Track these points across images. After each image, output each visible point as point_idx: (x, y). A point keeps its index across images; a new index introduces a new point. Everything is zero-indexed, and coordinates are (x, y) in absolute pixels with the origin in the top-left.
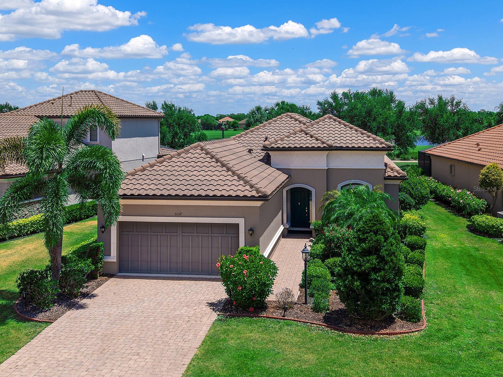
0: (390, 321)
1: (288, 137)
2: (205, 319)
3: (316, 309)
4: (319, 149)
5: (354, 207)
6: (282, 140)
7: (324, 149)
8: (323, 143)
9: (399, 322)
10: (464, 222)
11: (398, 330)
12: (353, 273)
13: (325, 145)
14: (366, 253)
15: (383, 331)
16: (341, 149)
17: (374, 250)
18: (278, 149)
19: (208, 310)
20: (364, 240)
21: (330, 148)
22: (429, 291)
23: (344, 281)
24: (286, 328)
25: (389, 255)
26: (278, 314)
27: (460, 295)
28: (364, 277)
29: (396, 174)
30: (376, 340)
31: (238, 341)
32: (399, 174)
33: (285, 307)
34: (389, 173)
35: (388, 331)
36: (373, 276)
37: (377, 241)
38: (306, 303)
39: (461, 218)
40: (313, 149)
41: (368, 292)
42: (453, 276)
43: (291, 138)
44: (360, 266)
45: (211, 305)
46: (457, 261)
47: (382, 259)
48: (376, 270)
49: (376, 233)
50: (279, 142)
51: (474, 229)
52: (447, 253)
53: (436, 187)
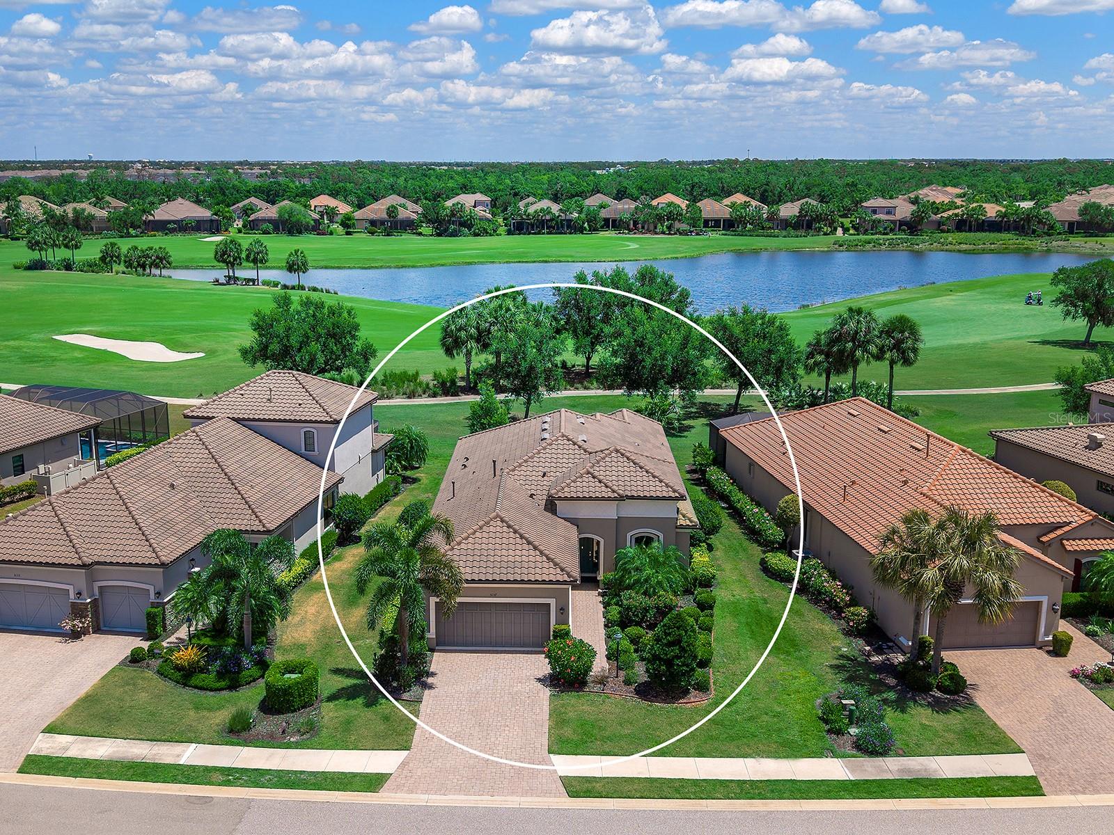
0: (686, 692)
1: (574, 481)
2: (541, 695)
3: (627, 682)
4: (609, 499)
5: (649, 571)
6: (568, 486)
7: (615, 499)
8: (614, 491)
9: (693, 692)
10: (756, 550)
11: (692, 700)
12: (660, 659)
13: (616, 495)
14: (670, 644)
15: (681, 701)
16: (632, 497)
17: (677, 642)
18: (566, 499)
19: (539, 685)
20: (669, 634)
21: (622, 498)
22: (716, 660)
23: (653, 665)
24: (607, 700)
25: (688, 646)
26: (598, 688)
27: (742, 662)
28: (669, 663)
29: (688, 523)
30: (676, 708)
31: (576, 713)
32: (691, 522)
33: (602, 681)
34: (682, 522)
35: (685, 701)
36: (677, 662)
37: (679, 635)
38: (617, 677)
39: (755, 545)
40: (603, 499)
41: (671, 674)
42: (739, 640)
43: (578, 484)
44: (666, 655)
45: (539, 680)
46: (743, 620)
47: (683, 649)
48: (678, 657)
49: (678, 628)
50: (566, 489)
51: (766, 569)
52: (735, 609)
53: (730, 492)
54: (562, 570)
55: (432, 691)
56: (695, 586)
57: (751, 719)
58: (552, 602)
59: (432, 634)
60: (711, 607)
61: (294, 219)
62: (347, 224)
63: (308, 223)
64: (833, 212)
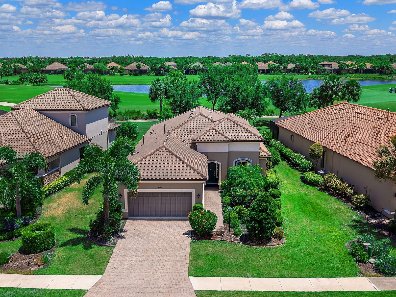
0: (270, 240)
1: (206, 133)
2: (186, 242)
3: (235, 235)
4: (224, 141)
6: (203, 135)
7: (227, 142)
8: (227, 138)
9: (273, 240)
10: (298, 174)
11: (274, 244)
12: (255, 220)
13: (228, 139)
14: (261, 211)
15: (267, 245)
16: (236, 141)
17: (265, 210)
18: (201, 142)
19: (185, 237)
20: (261, 205)
21: (231, 141)
22: (284, 223)
23: (251, 223)
24: (224, 245)
25: (271, 212)
26: (218, 238)
27: (299, 224)
28: (260, 222)
29: (265, 154)
30: (264, 249)
31: (206, 252)
32: (267, 154)
33: (221, 234)
34: (262, 154)
35: (269, 245)
36: (264, 221)
37: (266, 206)
38: (229, 232)
39: (297, 171)
40: (221, 141)
41: (261, 228)
42: (295, 213)
43: (208, 134)
44: (258, 217)
45: (185, 234)
46: (296, 203)
47: (268, 214)
48: (265, 219)
49: (265, 202)
50: (202, 137)
51: (304, 180)
52: (291, 198)
53: (282, 148)
54: (198, 173)
55: (123, 240)
56: (269, 188)
57: (309, 254)
58: (193, 191)
59: (126, 210)
60: (279, 197)
61: (100, 69)
62: (121, 71)
63: (105, 70)
64: (308, 66)
